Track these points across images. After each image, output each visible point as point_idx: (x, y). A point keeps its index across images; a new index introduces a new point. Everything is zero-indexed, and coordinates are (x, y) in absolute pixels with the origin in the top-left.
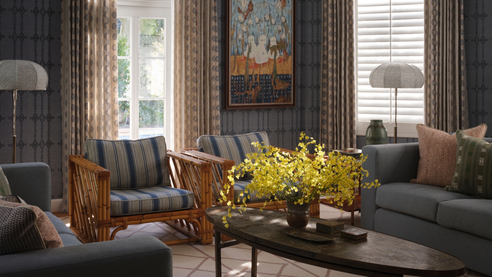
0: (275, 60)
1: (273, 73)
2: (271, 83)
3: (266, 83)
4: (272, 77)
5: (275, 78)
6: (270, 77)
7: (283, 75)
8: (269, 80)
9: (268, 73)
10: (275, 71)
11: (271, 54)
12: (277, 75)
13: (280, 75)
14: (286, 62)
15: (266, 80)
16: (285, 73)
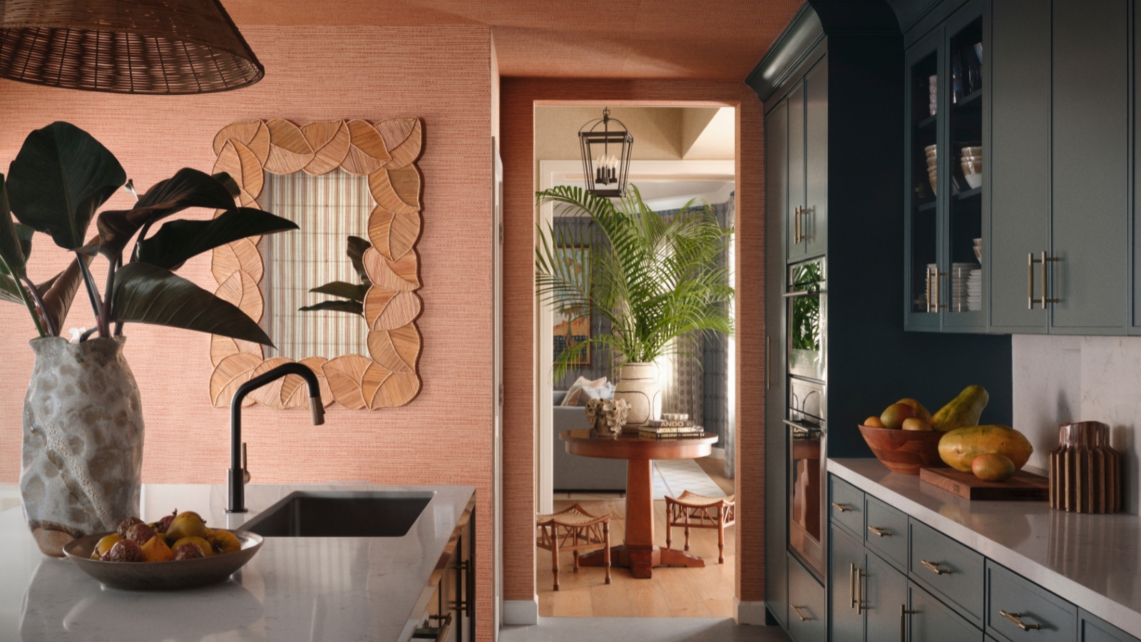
0: (569, 323)
1: (567, 335)
2: (565, 344)
3: (560, 344)
4: (566, 338)
5: (569, 339)
6: (564, 338)
7: (579, 337)
8: (563, 340)
9: (562, 334)
10: (569, 332)
11: (566, 317)
12: (572, 337)
13: (575, 337)
14: (581, 325)
15: (560, 341)
16: (580, 334)
